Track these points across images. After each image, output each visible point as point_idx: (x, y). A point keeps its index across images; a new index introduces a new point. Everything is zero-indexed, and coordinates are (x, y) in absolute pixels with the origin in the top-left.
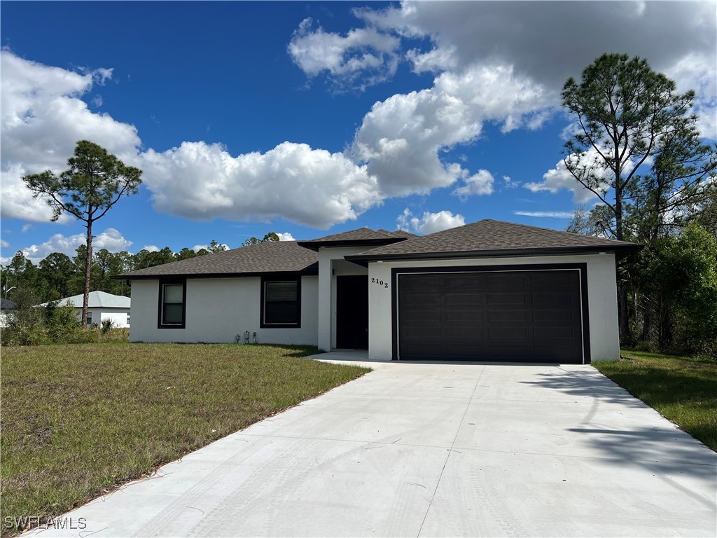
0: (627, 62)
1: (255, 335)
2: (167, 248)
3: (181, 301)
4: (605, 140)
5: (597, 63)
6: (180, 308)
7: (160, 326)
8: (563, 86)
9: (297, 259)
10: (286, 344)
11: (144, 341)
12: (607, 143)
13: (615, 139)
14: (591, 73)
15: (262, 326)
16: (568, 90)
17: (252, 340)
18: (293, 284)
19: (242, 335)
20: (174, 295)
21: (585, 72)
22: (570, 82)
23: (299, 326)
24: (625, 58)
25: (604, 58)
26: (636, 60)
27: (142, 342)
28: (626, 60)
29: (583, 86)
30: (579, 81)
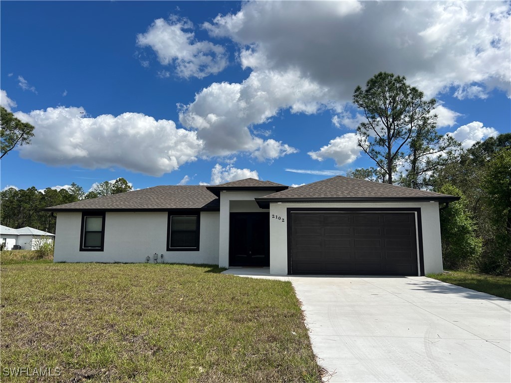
0: (393, 79)
1: (162, 256)
2: (33, 187)
3: (100, 229)
4: (381, 127)
5: (376, 77)
6: (100, 235)
7: (81, 250)
8: (354, 91)
9: (193, 199)
10: (196, 263)
11: (67, 261)
12: (383, 129)
13: (387, 127)
14: (373, 83)
15: (168, 250)
16: (357, 93)
17: (159, 260)
18: (194, 218)
19: (151, 257)
20: (94, 224)
21: (368, 83)
22: (358, 89)
23: (198, 249)
24: (392, 76)
25: (380, 74)
26: (399, 77)
27: (64, 262)
28: (393, 77)
29: (367, 91)
30: (364, 88)
